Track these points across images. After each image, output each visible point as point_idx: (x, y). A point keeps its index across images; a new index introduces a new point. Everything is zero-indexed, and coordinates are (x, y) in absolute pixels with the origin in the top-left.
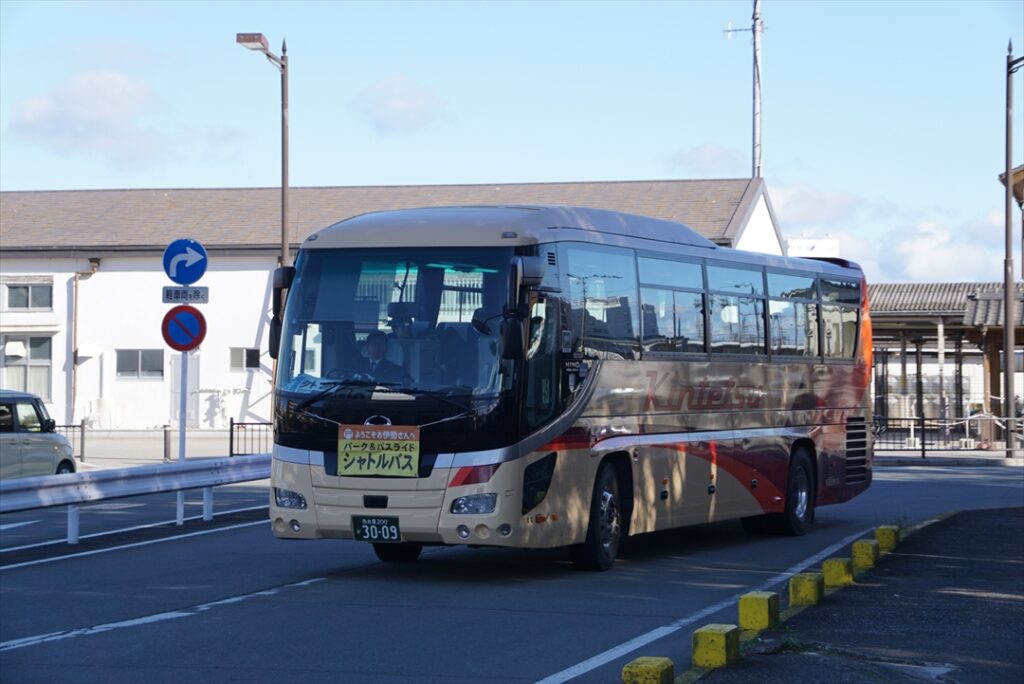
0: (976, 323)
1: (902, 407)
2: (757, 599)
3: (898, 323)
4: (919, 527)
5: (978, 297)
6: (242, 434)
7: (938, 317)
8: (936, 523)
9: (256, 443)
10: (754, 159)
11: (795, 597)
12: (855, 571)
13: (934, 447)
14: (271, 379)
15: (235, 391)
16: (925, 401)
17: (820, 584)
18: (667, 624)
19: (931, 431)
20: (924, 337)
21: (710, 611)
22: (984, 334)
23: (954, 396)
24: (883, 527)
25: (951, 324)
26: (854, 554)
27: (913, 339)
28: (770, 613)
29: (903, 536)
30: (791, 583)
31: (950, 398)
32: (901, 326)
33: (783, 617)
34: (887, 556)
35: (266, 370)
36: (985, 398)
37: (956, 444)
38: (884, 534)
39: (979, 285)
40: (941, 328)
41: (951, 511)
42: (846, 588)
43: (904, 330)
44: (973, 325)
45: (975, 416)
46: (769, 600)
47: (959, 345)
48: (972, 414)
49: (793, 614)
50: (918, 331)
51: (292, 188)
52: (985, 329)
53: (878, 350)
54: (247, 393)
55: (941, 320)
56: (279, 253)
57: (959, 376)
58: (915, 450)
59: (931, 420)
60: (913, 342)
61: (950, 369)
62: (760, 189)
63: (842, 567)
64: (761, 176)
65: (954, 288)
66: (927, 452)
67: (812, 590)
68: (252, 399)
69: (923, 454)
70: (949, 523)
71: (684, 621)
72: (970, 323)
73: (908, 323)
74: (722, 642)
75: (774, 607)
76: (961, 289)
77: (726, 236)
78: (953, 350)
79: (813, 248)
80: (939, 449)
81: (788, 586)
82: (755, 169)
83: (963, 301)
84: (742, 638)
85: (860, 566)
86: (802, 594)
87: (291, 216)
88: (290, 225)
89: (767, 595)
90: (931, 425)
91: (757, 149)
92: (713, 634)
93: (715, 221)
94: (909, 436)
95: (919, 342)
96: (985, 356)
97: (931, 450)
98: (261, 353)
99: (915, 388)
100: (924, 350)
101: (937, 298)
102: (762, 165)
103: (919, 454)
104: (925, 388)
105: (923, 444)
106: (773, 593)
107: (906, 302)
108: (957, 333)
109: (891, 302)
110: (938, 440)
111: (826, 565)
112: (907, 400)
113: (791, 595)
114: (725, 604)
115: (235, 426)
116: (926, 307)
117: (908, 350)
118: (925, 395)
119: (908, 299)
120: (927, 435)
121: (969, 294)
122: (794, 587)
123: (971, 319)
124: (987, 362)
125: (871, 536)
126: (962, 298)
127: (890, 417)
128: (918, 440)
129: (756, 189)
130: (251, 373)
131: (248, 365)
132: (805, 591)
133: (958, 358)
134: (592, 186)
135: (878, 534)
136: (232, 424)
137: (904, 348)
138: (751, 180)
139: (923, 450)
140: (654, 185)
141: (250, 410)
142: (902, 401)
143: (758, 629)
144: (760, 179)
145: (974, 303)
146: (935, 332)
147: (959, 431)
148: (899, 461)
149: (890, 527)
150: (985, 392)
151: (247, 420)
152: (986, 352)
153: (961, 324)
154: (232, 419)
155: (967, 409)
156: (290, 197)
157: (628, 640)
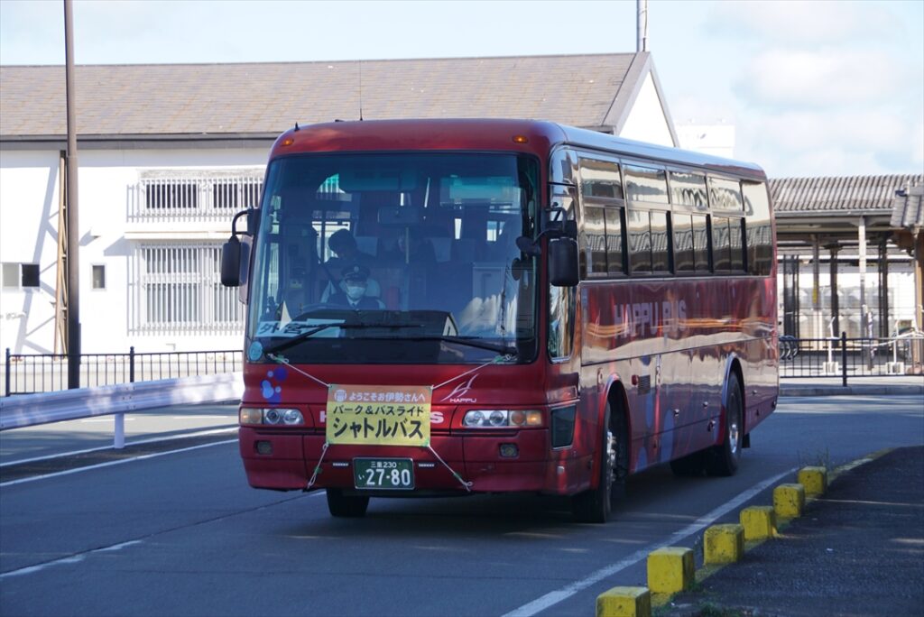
0: (906, 224)
1: (815, 326)
2: (669, 557)
3: (811, 224)
4: (848, 468)
5: (908, 192)
6: (21, 368)
7: (859, 216)
8: (868, 464)
9: (39, 379)
10: (638, 28)
11: (711, 554)
12: (779, 522)
13: (857, 373)
14: (54, 300)
15: (9, 316)
16: (840, 318)
17: (740, 537)
18: (560, 588)
19: (855, 354)
20: (840, 241)
21: (609, 571)
22: (916, 236)
23: (877, 311)
24: (807, 469)
25: (872, 226)
26: (775, 501)
27: (827, 243)
28: (685, 572)
29: (830, 479)
30: (706, 536)
31: (873, 315)
32: (815, 228)
33: (699, 576)
34: (813, 503)
35: (48, 289)
36: (916, 313)
37: (884, 369)
38: (809, 477)
39: (908, 178)
40: (862, 230)
41: (885, 447)
42: (770, 541)
43: (816, 234)
44: (902, 226)
45: (904, 335)
46: (684, 558)
47: (883, 251)
48: (901, 332)
49: (709, 574)
50: (832, 234)
51: (77, 66)
52: (917, 231)
53: (789, 257)
54: (24, 318)
55: (862, 221)
56: (63, 146)
57: (884, 288)
58: (835, 376)
59: (853, 340)
60: (826, 247)
61: (872, 279)
62: (647, 64)
63: (764, 517)
64: (647, 49)
65: (878, 182)
66: (848, 379)
67: (732, 545)
68: (30, 326)
69: (845, 381)
70: (885, 463)
71: (580, 585)
72: (899, 224)
73: (824, 225)
74: (632, 608)
75: (689, 566)
76: (886, 183)
77: (607, 122)
78: (876, 257)
79: (704, 136)
80: (861, 375)
81: (702, 540)
82: (641, 41)
83: (888, 197)
84: (654, 604)
85: (782, 515)
86: (719, 550)
87: (78, 99)
88: (76, 112)
89: (681, 551)
90: (854, 347)
91: (642, 18)
92: (621, 599)
93: (593, 105)
94: (827, 360)
95: (834, 248)
96: (917, 263)
97: (855, 376)
98: (41, 269)
99: (830, 303)
100: (840, 257)
101: (857, 194)
102: (647, 37)
103: (840, 381)
104: (841, 302)
105: (845, 370)
106: (688, 549)
107: (821, 201)
108: (881, 235)
109: (802, 200)
110: (863, 364)
111: (744, 515)
112: (821, 317)
113: (706, 551)
114: (626, 563)
115: (11, 358)
116: (845, 205)
117: (821, 257)
118: (840, 311)
119: (823, 196)
120: (849, 359)
121: (896, 189)
122: (710, 541)
123: (900, 219)
124: (918, 270)
125: (794, 479)
126: (890, 193)
127: (801, 337)
128: (838, 366)
129: (642, 66)
130: (29, 292)
131: (24, 284)
132: (722, 546)
133: (883, 266)
134: (445, 63)
135: (802, 476)
136: (8, 356)
137: (817, 255)
138: (636, 55)
139: (845, 377)
140: (520, 61)
141: (28, 338)
142: (815, 318)
143: (671, 592)
144: (646, 54)
145: (903, 199)
146: (855, 235)
147: (885, 353)
148: (816, 390)
149: (816, 469)
150: (916, 306)
151: (26, 350)
152: (917, 259)
153: (888, 224)
154: (8, 350)
155: (894, 327)
156: (76, 77)
157: (516, 608)
